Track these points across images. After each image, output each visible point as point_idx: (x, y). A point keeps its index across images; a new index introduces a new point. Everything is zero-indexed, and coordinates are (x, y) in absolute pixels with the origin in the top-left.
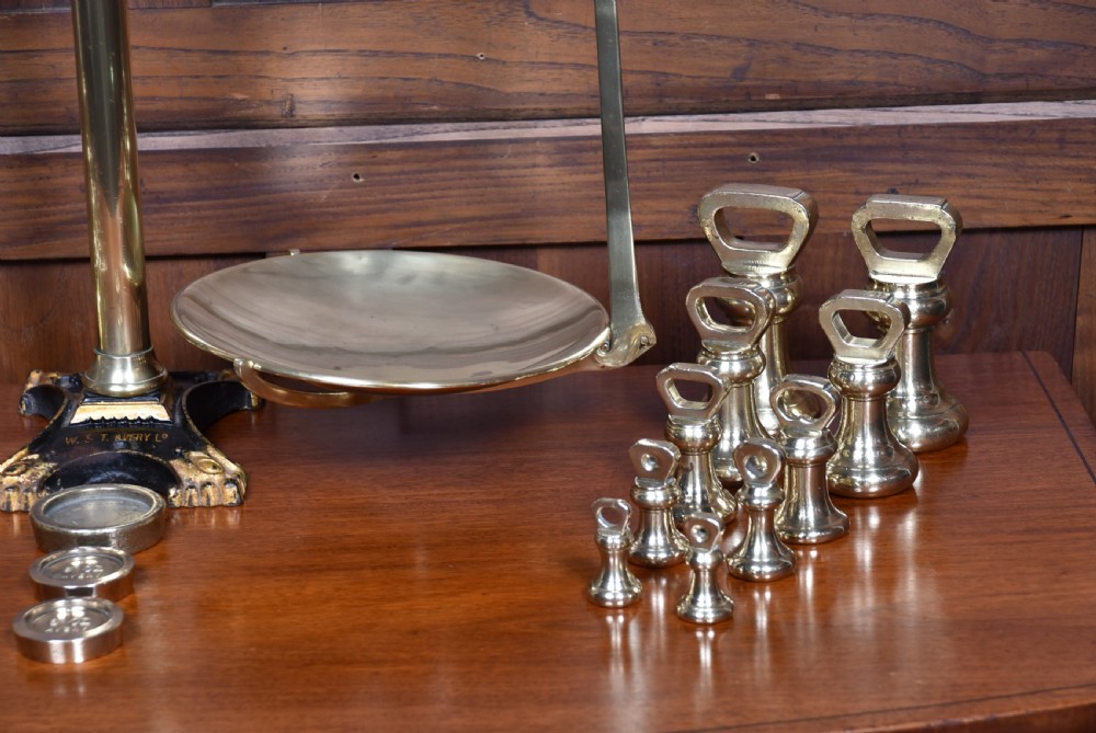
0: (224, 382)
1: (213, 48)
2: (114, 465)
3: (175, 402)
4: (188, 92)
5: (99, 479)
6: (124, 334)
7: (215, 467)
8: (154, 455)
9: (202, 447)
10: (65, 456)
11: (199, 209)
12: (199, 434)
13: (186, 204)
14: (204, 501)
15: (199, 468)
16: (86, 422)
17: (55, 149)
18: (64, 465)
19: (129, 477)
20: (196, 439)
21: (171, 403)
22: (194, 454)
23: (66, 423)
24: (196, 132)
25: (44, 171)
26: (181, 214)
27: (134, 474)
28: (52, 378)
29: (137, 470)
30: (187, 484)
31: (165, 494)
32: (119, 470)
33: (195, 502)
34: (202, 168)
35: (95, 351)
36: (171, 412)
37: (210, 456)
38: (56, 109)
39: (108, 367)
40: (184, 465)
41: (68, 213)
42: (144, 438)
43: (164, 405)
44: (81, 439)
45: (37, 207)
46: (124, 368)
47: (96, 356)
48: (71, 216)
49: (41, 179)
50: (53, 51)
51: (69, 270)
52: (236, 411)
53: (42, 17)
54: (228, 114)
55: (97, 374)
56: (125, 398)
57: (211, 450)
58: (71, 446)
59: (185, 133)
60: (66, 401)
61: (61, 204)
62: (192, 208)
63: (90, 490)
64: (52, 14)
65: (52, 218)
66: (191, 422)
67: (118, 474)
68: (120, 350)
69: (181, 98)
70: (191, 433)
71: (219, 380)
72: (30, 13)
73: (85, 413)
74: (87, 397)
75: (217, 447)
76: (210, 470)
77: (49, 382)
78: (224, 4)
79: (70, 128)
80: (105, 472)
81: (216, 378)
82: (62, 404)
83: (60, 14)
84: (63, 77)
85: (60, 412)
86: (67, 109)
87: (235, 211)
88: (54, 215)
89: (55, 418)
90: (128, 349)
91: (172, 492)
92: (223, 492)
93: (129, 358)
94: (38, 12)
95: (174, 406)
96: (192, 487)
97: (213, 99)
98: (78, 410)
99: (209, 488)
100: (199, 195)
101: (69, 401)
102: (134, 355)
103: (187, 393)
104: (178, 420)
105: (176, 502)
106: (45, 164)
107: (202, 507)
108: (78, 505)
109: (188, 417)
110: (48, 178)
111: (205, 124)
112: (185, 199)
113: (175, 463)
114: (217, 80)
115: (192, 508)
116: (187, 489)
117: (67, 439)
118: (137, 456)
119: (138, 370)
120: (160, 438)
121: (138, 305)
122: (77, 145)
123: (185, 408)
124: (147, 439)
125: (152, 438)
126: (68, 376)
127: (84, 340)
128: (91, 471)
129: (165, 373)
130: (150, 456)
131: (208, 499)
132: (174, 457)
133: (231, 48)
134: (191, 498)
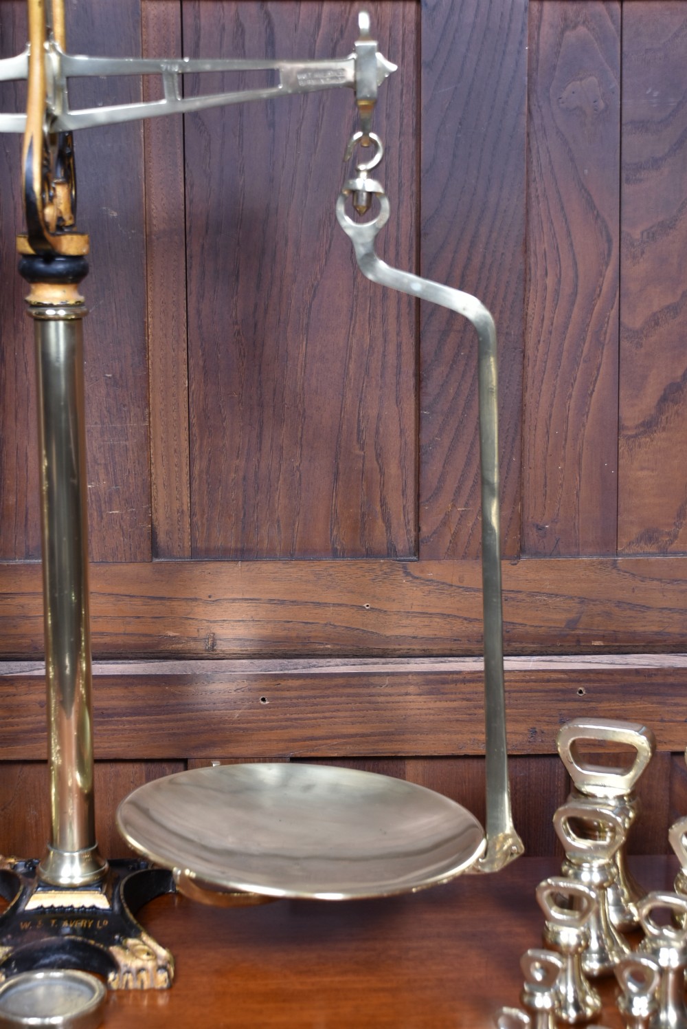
0: (153, 871)
1: (151, 595)
2: (61, 948)
3: (114, 891)
4: (130, 629)
5: (47, 961)
6: (73, 834)
7: (148, 954)
8: (97, 941)
9: (137, 935)
10: (19, 940)
11: (135, 722)
12: (135, 922)
13: (124, 718)
14: (138, 985)
15: (134, 954)
16: (38, 908)
17: (20, 672)
18: (18, 949)
19: (74, 959)
20: (132, 926)
21: (111, 891)
22: (131, 941)
23: (21, 909)
24: (135, 661)
25: (11, 690)
26: (121, 727)
27: (78, 957)
28: (10, 864)
29: (81, 954)
30: (123, 969)
31: (103, 978)
32: (65, 952)
33: (131, 985)
34: (139, 690)
35: (49, 847)
36: (111, 901)
37: (145, 944)
38: (23, 641)
39: (59, 862)
40: (122, 951)
41: (28, 724)
42: (87, 925)
43: (106, 894)
44: (34, 924)
45: (4, 719)
46: (72, 862)
47: (48, 852)
48: (31, 726)
49: (8, 696)
50: (23, 594)
51: (27, 769)
52: (162, 894)
53: (15, 568)
54: (162, 648)
55: (49, 868)
56: (72, 888)
57: (145, 937)
58: (25, 931)
59: (126, 661)
60: (21, 888)
61: (24, 717)
62: (130, 722)
63: (40, 975)
64: (24, 565)
65: (16, 728)
66: (127, 911)
67: (64, 957)
68: (69, 847)
69: (125, 634)
70: (127, 920)
71: (149, 868)
72: (6, 564)
73: (39, 900)
74: (39, 886)
75: (150, 934)
76: (145, 956)
77: (8, 868)
78: (163, 560)
79: (34, 655)
80: (53, 954)
81: (147, 867)
82: (18, 891)
83: (30, 565)
84: (30, 615)
85: (17, 898)
86: (32, 641)
87: (164, 725)
88: (18, 725)
89: (13, 904)
90: (77, 846)
91: (111, 976)
92: (156, 977)
93: (76, 855)
94: (12, 563)
95: (113, 894)
96: (128, 972)
97: (150, 635)
98: (32, 898)
99: (144, 975)
100: (136, 712)
101: (24, 889)
102: (81, 852)
103: (123, 882)
104: (116, 907)
105: (114, 986)
106: (12, 685)
107: (136, 990)
108: (30, 990)
109: (125, 905)
110: (14, 695)
111: (143, 655)
112: (124, 715)
113: (114, 950)
114: (154, 620)
115: (127, 991)
116: (124, 974)
117: (22, 924)
118: (82, 943)
119: (84, 864)
120: (101, 924)
121: (86, 806)
122: (39, 669)
123: (122, 897)
124: (90, 926)
125: (94, 925)
126: (24, 863)
127: (36, 826)
128: (41, 954)
129: (106, 866)
130: (92, 942)
131: (142, 983)
132: (113, 943)
133: (166, 595)
134: (127, 983)
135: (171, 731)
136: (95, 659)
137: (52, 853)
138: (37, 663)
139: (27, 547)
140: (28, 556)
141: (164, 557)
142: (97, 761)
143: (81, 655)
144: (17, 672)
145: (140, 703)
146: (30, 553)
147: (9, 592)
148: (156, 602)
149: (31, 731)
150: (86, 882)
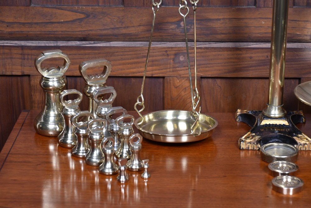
1: (291, 19)
2: (276, 137)
5: (271, 141)
6: (276, 101)
8: (288, 135)
9: (301, 134)
10: (262, 134)
14: (304, 149)
15: (301, 139)
16: (265, 125)
18: (262, 137)
19: (280, 141)
20: (298, 131)
22: (299, 135)
23: (259, 125)
28: (246, 111)
29: (283, 139)
30: (299, 144)
32: (277, 139)
35: (267, 104)
36: (289, 123)
37: (304, 136)
39: (271, 109)
40: (297, 138)
42: (283, 130)
43: (287, 121)
44: (265, 129)
45: (237, 62)
46: (275, 109)
47: (267, 106)
48: (246, 65)
49: (239, 55)
50: (247, 18)
51: (243, 81)
52: (299, 123)
53: (244, 9)
54: (294, 38)
55: (267, 111)
56: (276, 118)
57: (303, 134)
58: (262, 131)
60: (256, 119)
61: (244, 62)
64: (247, 8)
66: (295, 126)
67: (277, 140)
68: (274, 105)
71: (295, 114)
73: (265, 122)
74: (265, 118)
75: (305, 134)
76: (306, 140)
77: (246, 113)
79: (249, 40)
80: (273, 139)
83: (249, 8)
84: (248, 26)
85: (256, 121)
86: (249, 35)
87: (293, 66)
88: (242, 65)
89: (255, 124)
90: (277, 104)
91: (295, 146)
93: (277, 107)
94: (243, 7)
97: (290, 34)
98: (262, 121)
99: (306, 145)
102: (279, 106)
103: (291, 117)
104: (291, 125)
106: (240, 51)
107: (304, 151)
108: (272, 149)
109: (293, 124)
113: (295, 138)
114: (293, 28)
115: (301, 151)
116: (300, 145)
117: (261, 129)
118: (283, 136)
119: (279, 111)
120: (288, 130)
121: (281, 92)
122: (250, 45)
123: (292, 122)
125: (285, 130)
126: (251, 111)
127: (245, 100)
128: (270, 139)
129: (286, 112)
131: (306, 148)
132: (294, 136)
133: (297, 20)
134: (301, 148)
135: (296, 68)
138: (250, 43)
140: (248, 5)
141: (297, 6)
144: (243, 46)
146: (249, 4)
147: (242, 17)
148: (294, 22)
149: (246, 67)
150: (280, 116)
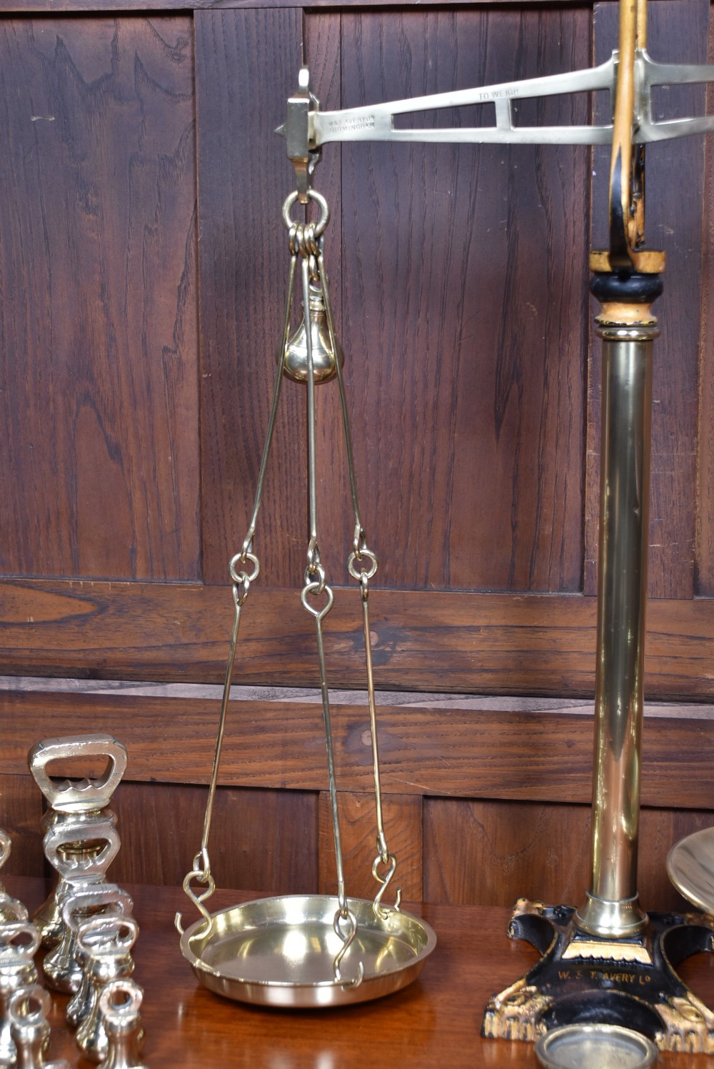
0: (690, 927)
1: (692, 634)
2: (603, 1002)
3: (653, 945)
4: (666, 669)
5: (588, 1014)
6: (615, 883)
7: (697, 1016)
8: (641, 997)
9: (683, 995)
10: (558, 990)
11: (666, 768)
12: (680, 980)
13: (655, 763)
14: (687, 1048)
15: (682, 1014)
16: (576, 958)
17: (549, 709)
18: (559, 1000)
19: (616, 1015)
20: (677, 984)
21: (651, 946)
22: (677, 1001)
23: (557, 957)
24: (670, 704)
25: (539, 727)
26: (651, 772)
27: (620, 1013)
28: (538, 909)
29: (624, 1010)
30: (671, 1030)
31: (651, 1037)
32: (607, 1007)
33: (679, 1048)
34: (673, 735)
35: (588, 894)
36: (652, 955)
37: (692, 1005)
38: (553, 677)
39: (598, 910)
40: (668, 1010)
41: (554, 764)
42: (629, 979)
43: (647, 949)
44: (573, 974)
45: (529, 757)
46: (612, 911)
47: (588, 899)
48: (557, 766)
49: (535, 734)
50: (555, 628)
51: (549, 811)
52: (699, 952)
53: (549, 601)
54: (699, 691)
55: (588, 914)
56: (612, 939)
57: (691, 997)
58: (564, 981)
59: (660, 703)
60: (556, 935)
61: (550, 756)
62: (661, 767)
63: (588, 1029)
64: (558, 598)
65: (541, 767)
66: (671, 967)
67: (606, 1011)
68: (609, 896)
69: (660, 674)
70: (671, 977)
71: (686, 924)
72: (539, 596)
73: (576, 950)
74: (577, 935)
75: (696, 995)
76: (693, 1018)
77: (536, 913)
78: (703, 598)
79: (563, 693)
80: (594, 1008)
81: (682, 923)
82: (553, 938)
83: (564, 598)
84: (561, 650)
85: (553, 945)
86: (563, 677)
87: (697, 773)
88: (543, 764)
89: (549, 951)
90: (617, 895)
91: (658, 1036)
92: (706, 1041)
93: (617, 904)
94: (546, 595)
95: (653, 949)
96: (677, 1033)
97: (687, 677)
98: (570, 947)
99: (693, 1037)
100: (667, 757)
101: (559, 936)
102: (622, 902)
103: (663, 937)
104: (658, 963)
105: (662, 1047)
106: (539, 722)
107: (684, 1053)
108: (576, 1043)
109: (667, 961)
110: (541, 733)
111: (678, 698)
112: (656, 760)
113: (660, 1008)
114: (692, 661)
115: (676, 1053)
116: (672, 1035)
117: (559, 973)
118: (626, 998)
119: (624, 915)
120: (643, 980)
121: (630, 853)
122: (568, 707)
123: (663, 952)
124: (631, 981)
125: (636, 980)
126: (552, 909)
127: (556, 870)
128: (582, 1007)
129: (646, 919)
130: (637, 998)
131: (692, 1045)
132: (658, 1001)
133: (707, 635)
134: (675, 1044)
135: (704, 780)
136: (646, 700)
137: (591, 900)
138: (566, 700)
139: (562, 579)
140: (562, 589)
141: (705, 594)
142: (644, 807)
143: (633, 696)
144: (545, 709)
145: (673, 748)
146: (564, 586)
147: (541, 625)
148: (695, 642)
149: (556, 772)
150: (624, 934)
